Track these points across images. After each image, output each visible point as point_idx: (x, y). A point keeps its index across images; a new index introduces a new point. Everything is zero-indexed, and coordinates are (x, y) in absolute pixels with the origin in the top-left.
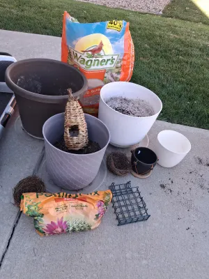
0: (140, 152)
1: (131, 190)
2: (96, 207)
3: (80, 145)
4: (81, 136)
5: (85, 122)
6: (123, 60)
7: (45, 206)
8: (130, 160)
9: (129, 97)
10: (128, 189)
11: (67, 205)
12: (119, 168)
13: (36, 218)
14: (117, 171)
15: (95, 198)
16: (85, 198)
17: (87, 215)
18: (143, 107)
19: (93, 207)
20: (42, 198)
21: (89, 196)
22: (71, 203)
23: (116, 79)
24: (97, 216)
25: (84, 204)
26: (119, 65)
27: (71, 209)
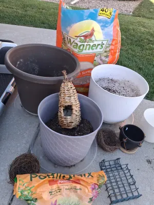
0: (127, 128)
1: (120, 166)
2: (90, 190)
3: (73, 124)
4: (74, 116)
5: (78, 102)
6: (112, 44)
7: (38, 190)
8: (118, 136)
9: (115, 78)
10: (117, 165)
11: (62, 187)
12: (109, 144)
13: (29, 202)
14: (107, 147)
15: (89, 180)
16: (79, 180)
17: (81, 198)
18: (129, 87)
19: (87, 191)
20: (37, 181)
21: (83, 178)
22: (65, 185)
23: (104, 62)
24: (91, 200)
25: (78, 186)
26: (108, 49)
27: (64, 192)
